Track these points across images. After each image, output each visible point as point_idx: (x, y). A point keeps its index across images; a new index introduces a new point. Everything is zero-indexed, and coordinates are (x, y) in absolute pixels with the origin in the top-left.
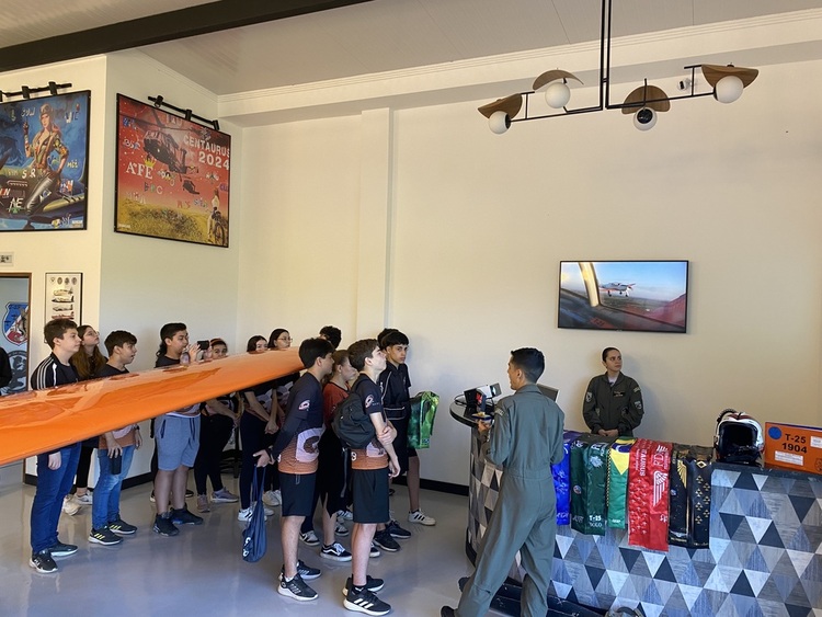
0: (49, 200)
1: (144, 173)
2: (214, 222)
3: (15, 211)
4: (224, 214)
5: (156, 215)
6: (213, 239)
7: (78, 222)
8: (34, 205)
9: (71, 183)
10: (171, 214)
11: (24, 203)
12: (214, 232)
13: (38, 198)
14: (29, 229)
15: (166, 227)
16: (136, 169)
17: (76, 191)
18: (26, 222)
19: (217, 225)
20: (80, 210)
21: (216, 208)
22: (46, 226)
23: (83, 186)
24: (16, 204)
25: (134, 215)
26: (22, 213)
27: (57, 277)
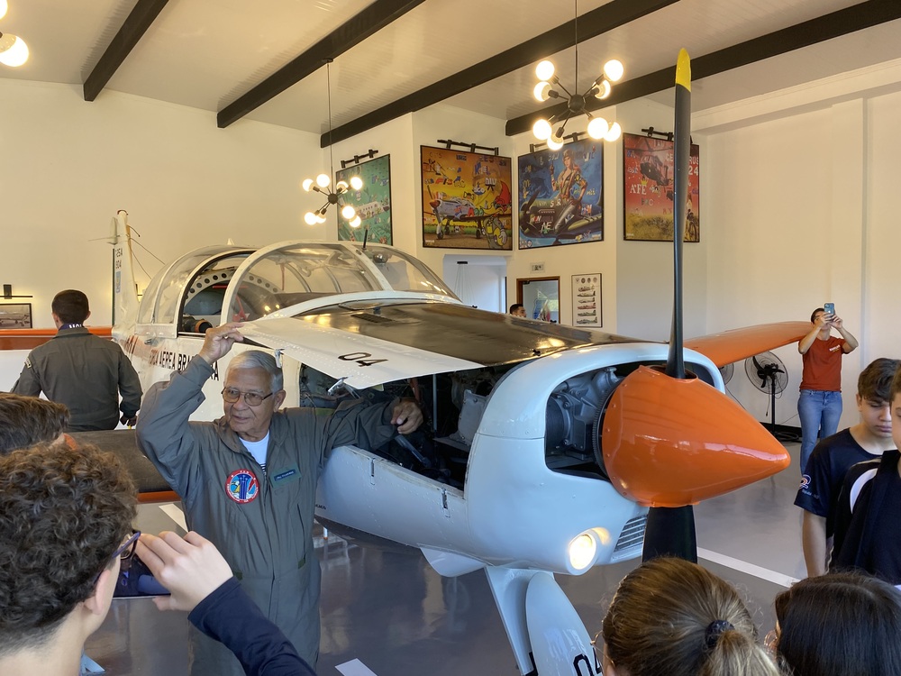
0: (571, 222)
1: (641, 191)
2: (689, 222)
3: (546, 232)
4: (695, 214)
5: (649, 223)
6: (688, 237)
7: (597, 236)
8: (560, 226)
9: (590, 207)
10: (659, 220)
11: (552, 225)
12: (689, 231)
13: (564, 220)
14: (557, 244)
15: (656, 231)
16: (636, 189)
17: (594, 212)
18: (555, 239)
19: (691, 224)
20: (599, 226)
21: (689, 210)
22: (571, 241)
23: (600, 208)
24: (546, 227)
25: (635, 225)
26: (550, 234)
27: (581, 278)
